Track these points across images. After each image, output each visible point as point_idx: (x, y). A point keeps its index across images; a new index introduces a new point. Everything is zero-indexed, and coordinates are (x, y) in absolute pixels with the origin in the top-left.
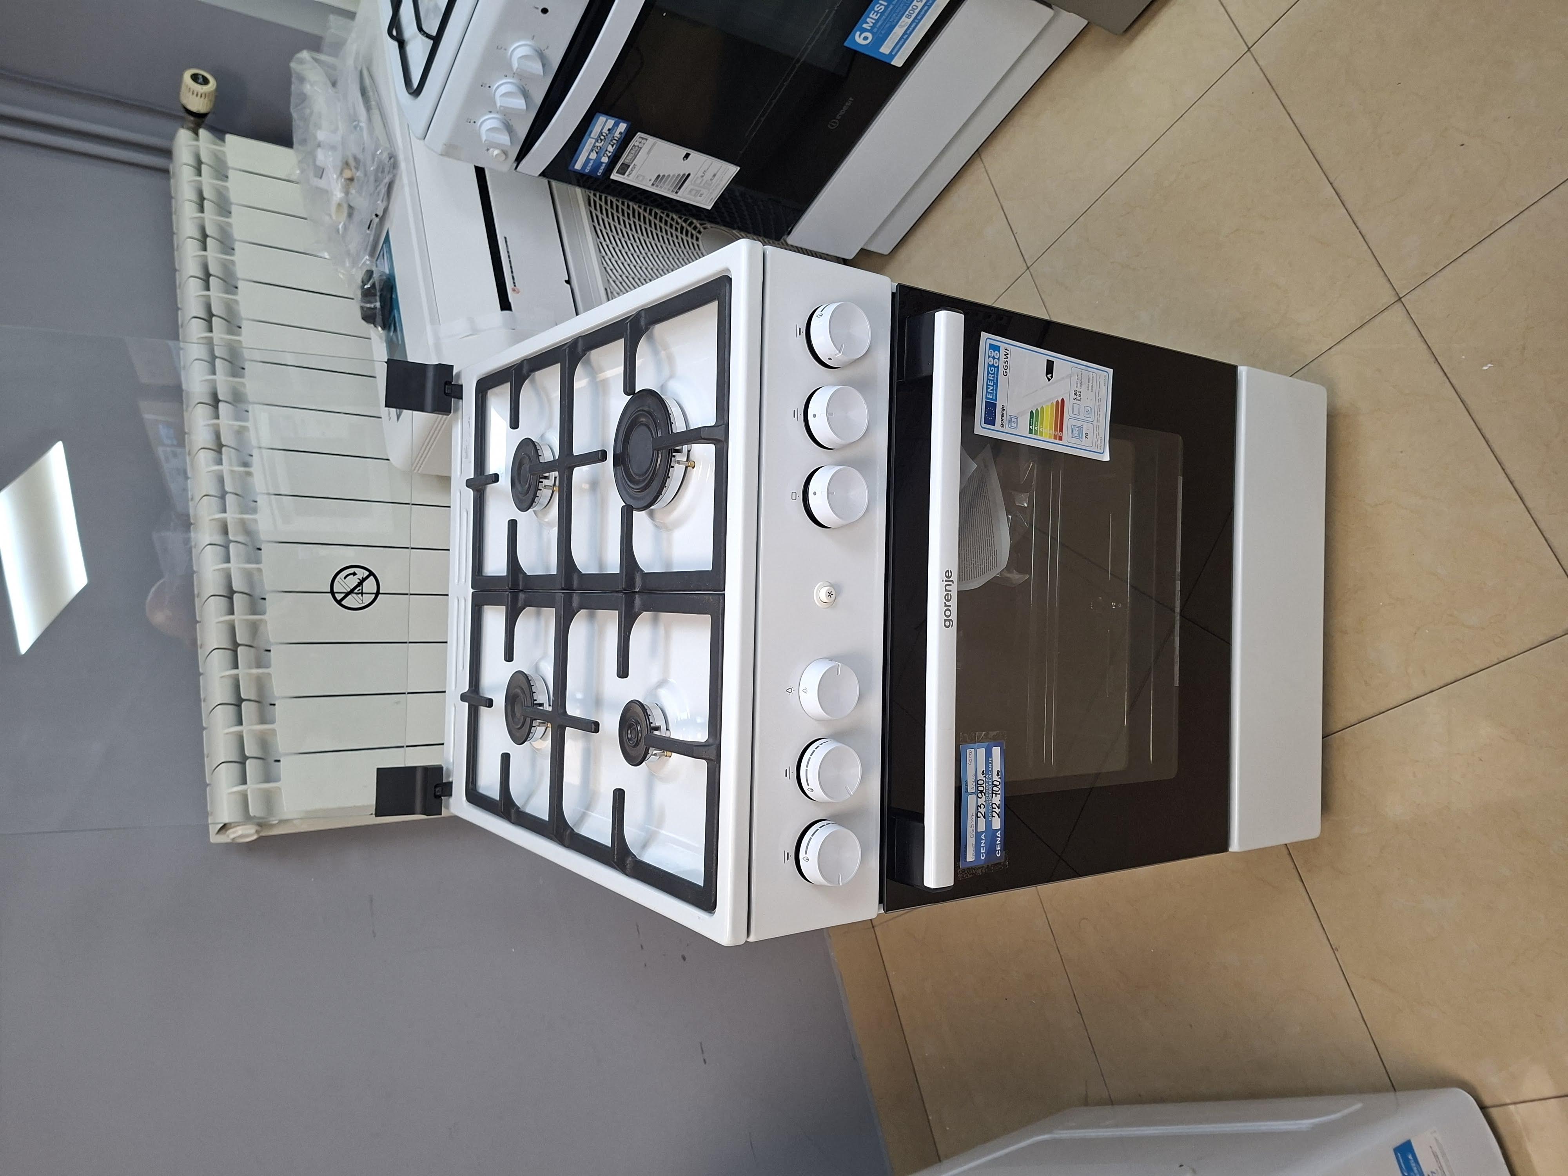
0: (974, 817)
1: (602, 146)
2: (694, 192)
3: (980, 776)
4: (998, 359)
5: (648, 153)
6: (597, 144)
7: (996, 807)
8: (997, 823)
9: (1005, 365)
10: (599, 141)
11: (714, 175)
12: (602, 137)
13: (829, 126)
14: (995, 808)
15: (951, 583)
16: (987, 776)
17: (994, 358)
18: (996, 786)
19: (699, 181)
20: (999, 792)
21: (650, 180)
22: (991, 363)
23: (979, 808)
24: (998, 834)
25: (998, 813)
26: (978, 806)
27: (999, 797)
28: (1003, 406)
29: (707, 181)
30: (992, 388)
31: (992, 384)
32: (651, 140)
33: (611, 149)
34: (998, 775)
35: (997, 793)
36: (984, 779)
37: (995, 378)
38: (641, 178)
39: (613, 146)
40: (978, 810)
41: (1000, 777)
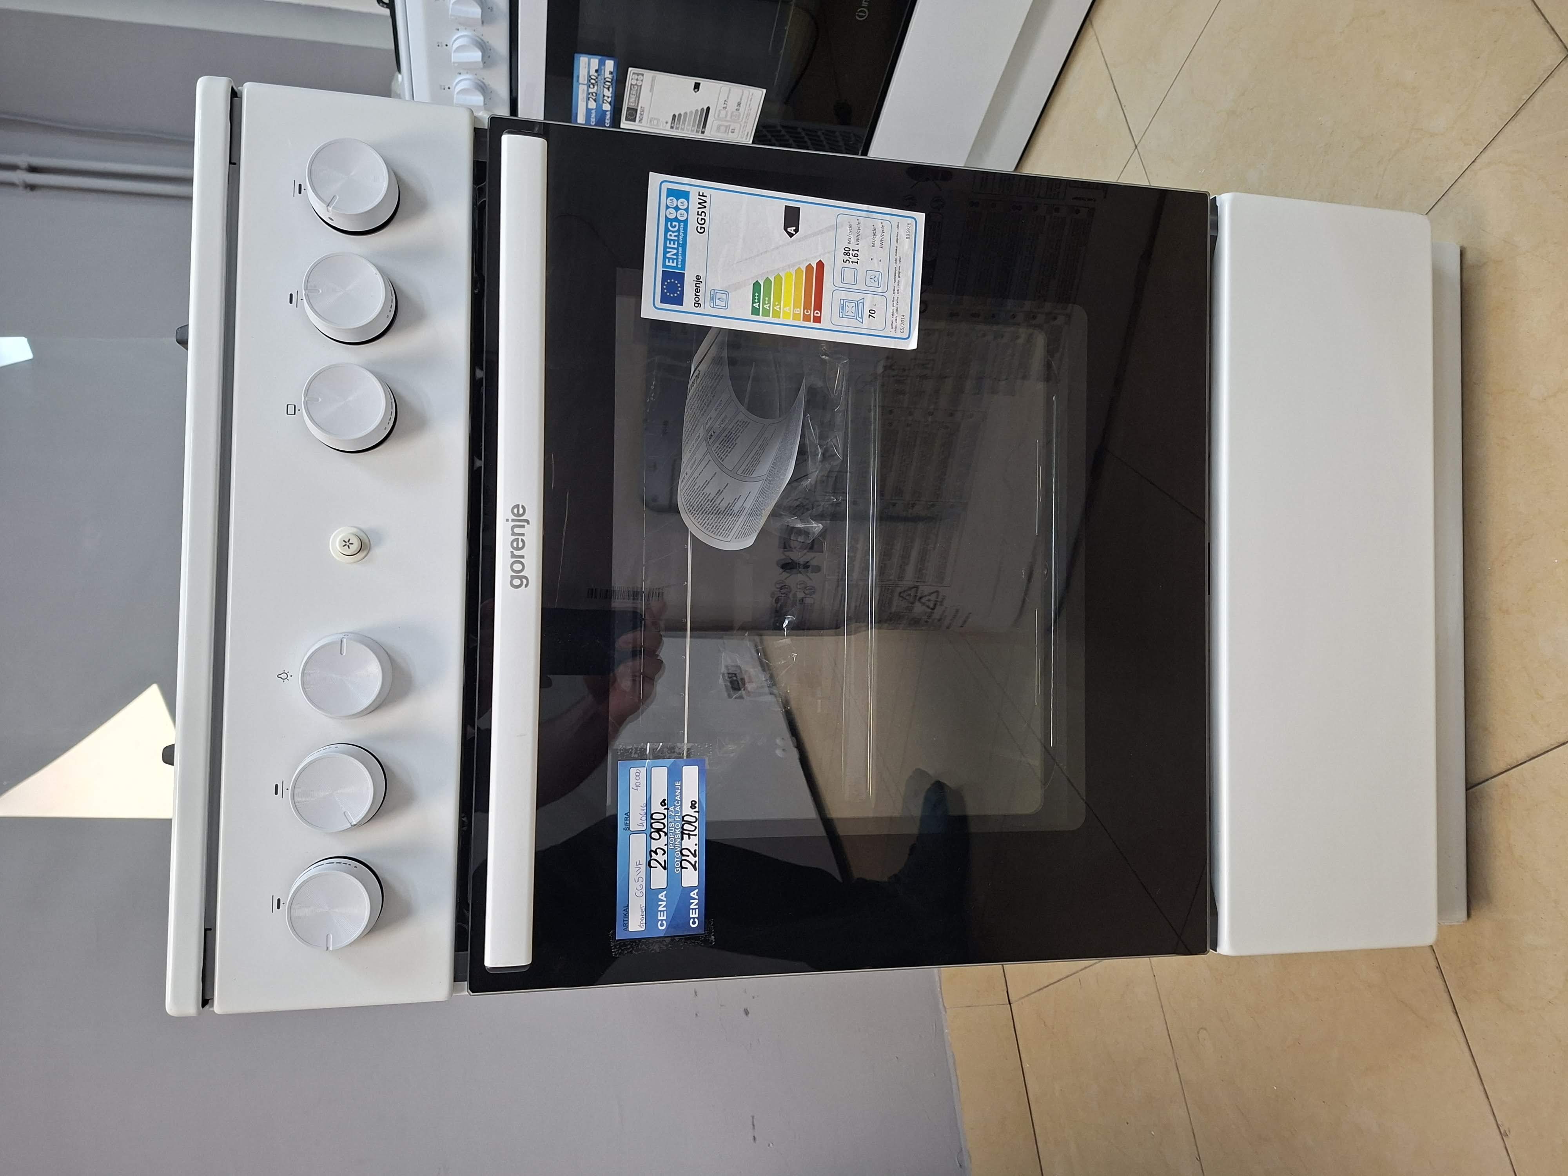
0: (643, 867)
1: (597, 90)
2: (722, 129)
3: (656, 807)
4: (687, 210)
5: (651, 90)
6: (591, 90)
7: (689, 853)
8: (691, 878)
9: (700, 217)
10: (592, 86)
11: (739, 104)
12: (593, 81)
13: (857, 17)
14: (688, 856)
15: (525, 524)
16: (671, 809)
17: (677, 209)
18: (689, 823)
19: (723, 113)
20: (696, 832)
21: (667, 123)
22: (672, 217)
23: (653, 853)
24: (694, 894)
25: (693, 863)
26: (651, 851)
27: (695, 840)
28: (698, 278)
29: (732, 112)
30: (675, 251)
31: (676, 246)
32: (648, 74)
33: (608, 93)
34: (693, 806)
35: (691, 833)
36: (665, 812)
37: (681, 237)
38: (655, 122)
39: (608, 89)
40: (651, 856)
41: (697, 809)
